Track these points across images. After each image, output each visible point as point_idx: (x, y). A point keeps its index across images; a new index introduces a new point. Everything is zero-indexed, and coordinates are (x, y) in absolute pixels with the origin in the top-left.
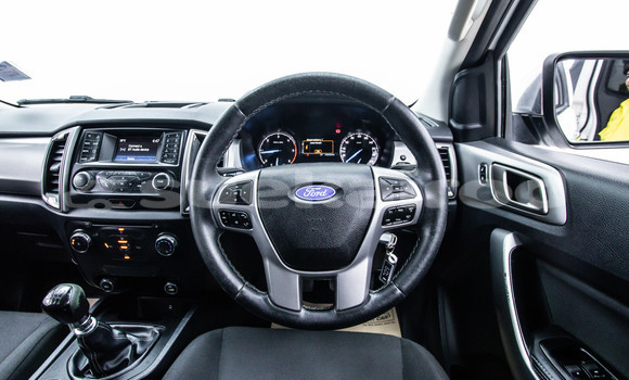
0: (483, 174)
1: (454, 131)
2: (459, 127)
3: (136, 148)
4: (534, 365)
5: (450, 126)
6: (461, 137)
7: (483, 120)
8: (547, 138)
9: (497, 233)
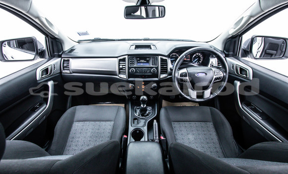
0: (233, 67)
1: (225, 54)
2: (227, 53)
3: (143, 61)
4: (242, 107)
5: (224, 52)
6: (227, 56)
7: (234, 51)
8: (249, 56)
9: (236, 81)
